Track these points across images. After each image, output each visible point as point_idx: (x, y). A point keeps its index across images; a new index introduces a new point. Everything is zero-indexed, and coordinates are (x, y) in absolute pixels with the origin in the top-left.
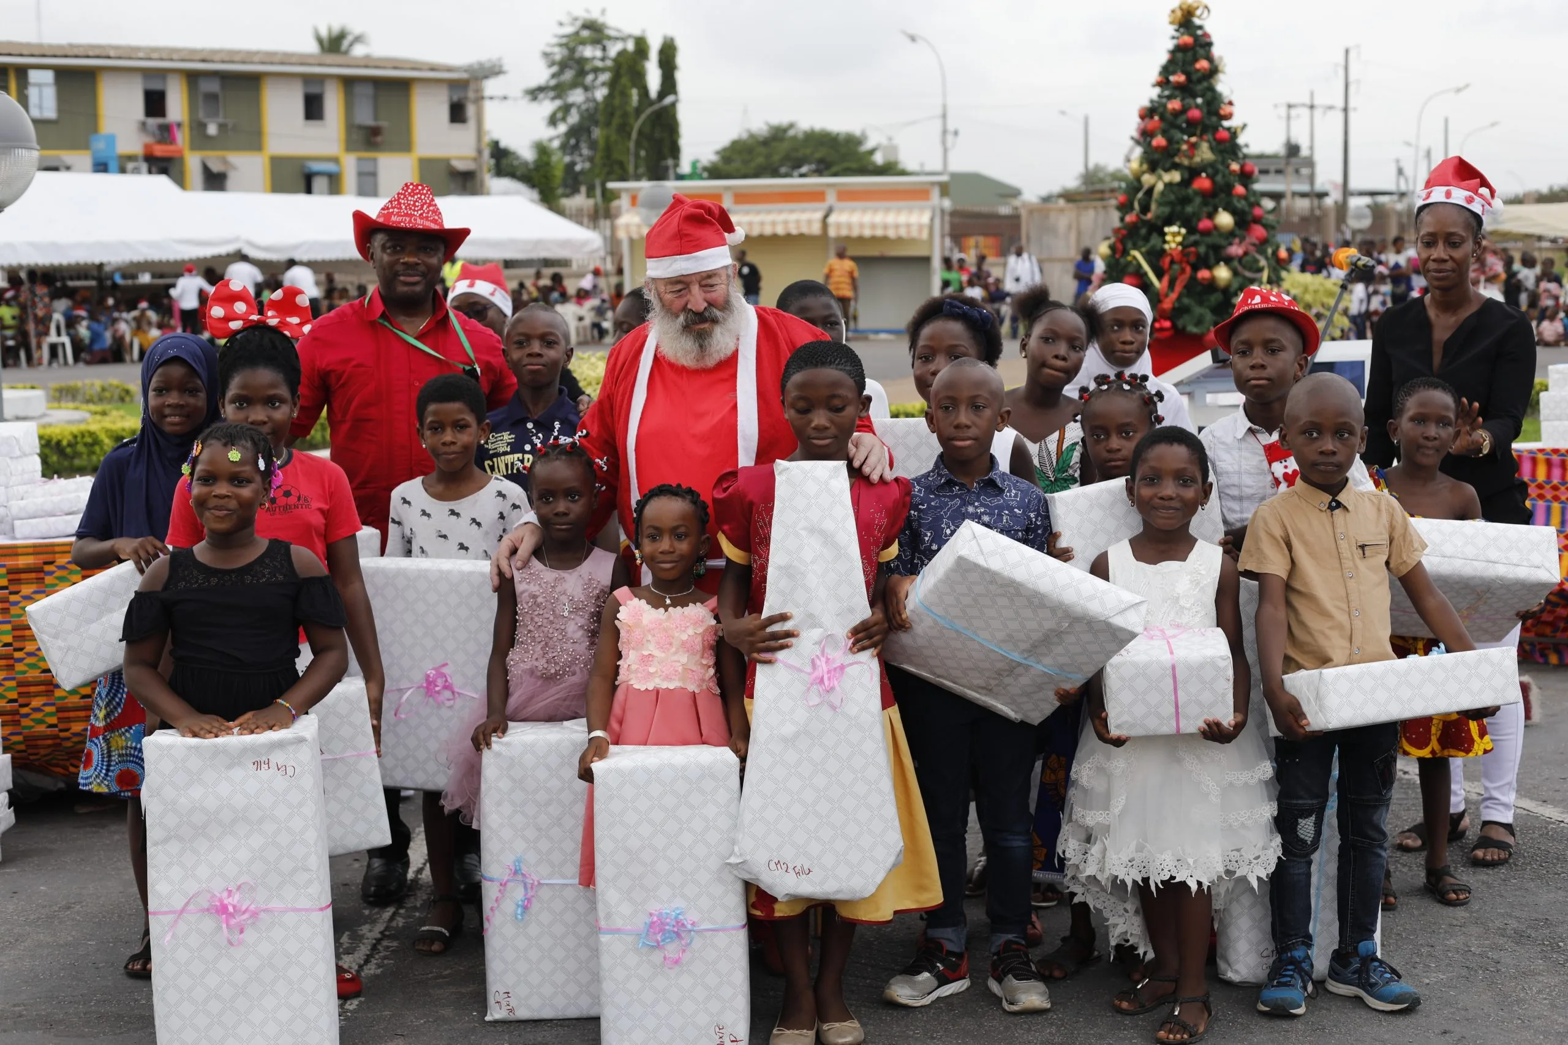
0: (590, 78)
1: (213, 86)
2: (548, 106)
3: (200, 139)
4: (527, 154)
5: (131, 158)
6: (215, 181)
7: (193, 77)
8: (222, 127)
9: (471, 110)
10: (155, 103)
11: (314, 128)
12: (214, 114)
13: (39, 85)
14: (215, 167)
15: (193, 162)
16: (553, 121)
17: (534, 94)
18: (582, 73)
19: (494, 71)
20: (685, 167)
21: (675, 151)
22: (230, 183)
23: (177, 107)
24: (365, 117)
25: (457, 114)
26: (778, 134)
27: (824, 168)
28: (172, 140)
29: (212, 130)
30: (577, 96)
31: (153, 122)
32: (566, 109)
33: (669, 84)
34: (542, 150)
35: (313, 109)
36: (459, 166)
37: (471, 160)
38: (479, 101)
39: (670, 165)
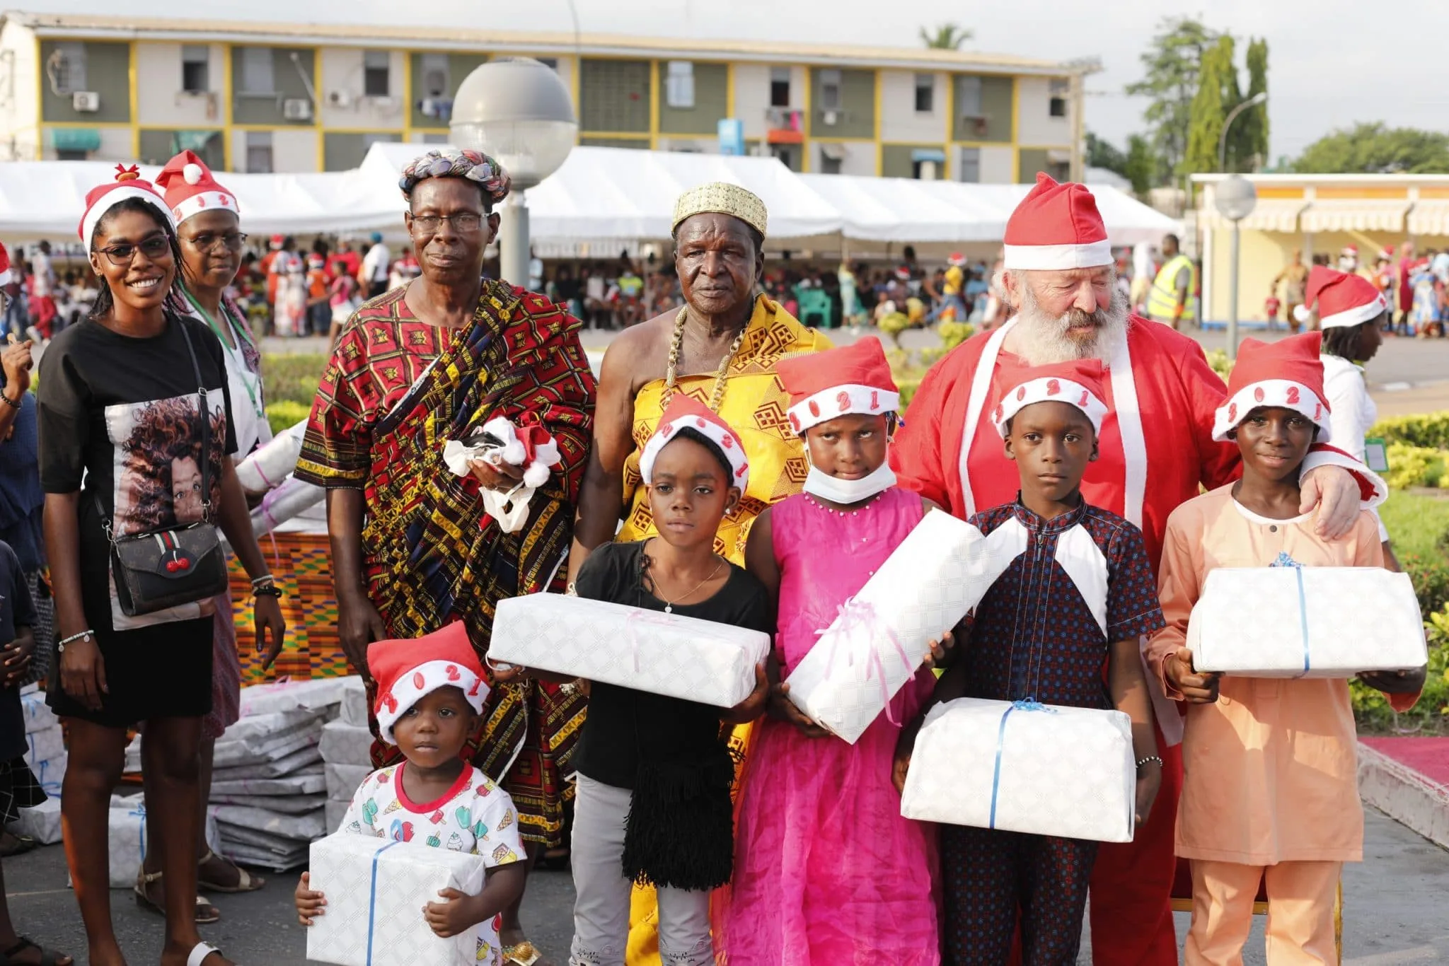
0: (1186, 76)
1: (833, 79)
2: (1145, 102)
3: (819, 127)
4: (1121, 146)
5: (756, 143)
6: (831, 165)
7: (815, 71)
8: (840, 116)
9: (1071, 107)
10: (780, 94)
11: (923, 119)
12: (832, 103)
13: (679, 76)
14: (832, 153)
15: (812, 149)
16: (1150, 115)
17: (1133, 90)
18: (1178, 71)
19: (1091, 67)
20: (1273, 162)
21: (1263, 148)
22: (843, 167)
23: (800, 98)
24: (972, 109)
25: (1057, 108)
26: (1369, 132)
27: (1408, 164)
28: (793, 129)
29: (830, 118)
30: (1173, 93)
31: (778, 111)
32: (1162, 107)
33: (1258, 82)
34: (1137, 143)
35: (923, 100)
36: (1057, 156)
37: (1068, 150)
38: (1079, 96)
39: (1257, 157)
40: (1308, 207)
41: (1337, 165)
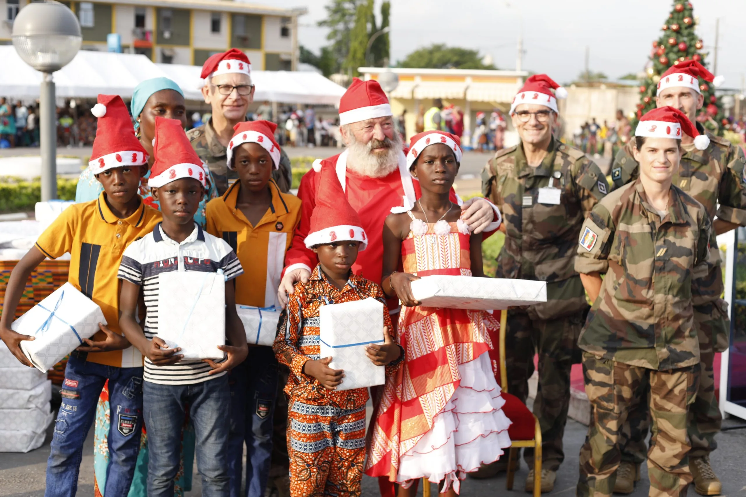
0: (347, 18)
1: (168, 14)
3: (161, 40)
4: (317, 53)
5: (127, 47)
6: (167, 60)
7: (159, 10)
8: (172, 34)
9: (292, 32)
10: (140, 21)
11: (215, 37)
12: (167, 27)
13: (86, 10)
14: (168, 53)
15: (157, 50)
16: (329, 37)
17: (321, 24)
18: (344, 15)
19: (302, 12)
20: (393, 62)
21: (387, 54)
22: (175, 60)
23: (151, 24)
24: (241, 32)
25: (285, 32)
26: (438, 48)
27: (458, 65)
28: (147, 40)
29: (167, 35)
30: (341, 26)
31: (139, 30)
32: (335, 33)
33: (386, 22)
34: (324, 51)
35: (216, 27)
36: (284, 57)
37: (290, 54)
38: (296, 26)
39: (385, 60)
40: (417, 86)
41: (423, 64)
